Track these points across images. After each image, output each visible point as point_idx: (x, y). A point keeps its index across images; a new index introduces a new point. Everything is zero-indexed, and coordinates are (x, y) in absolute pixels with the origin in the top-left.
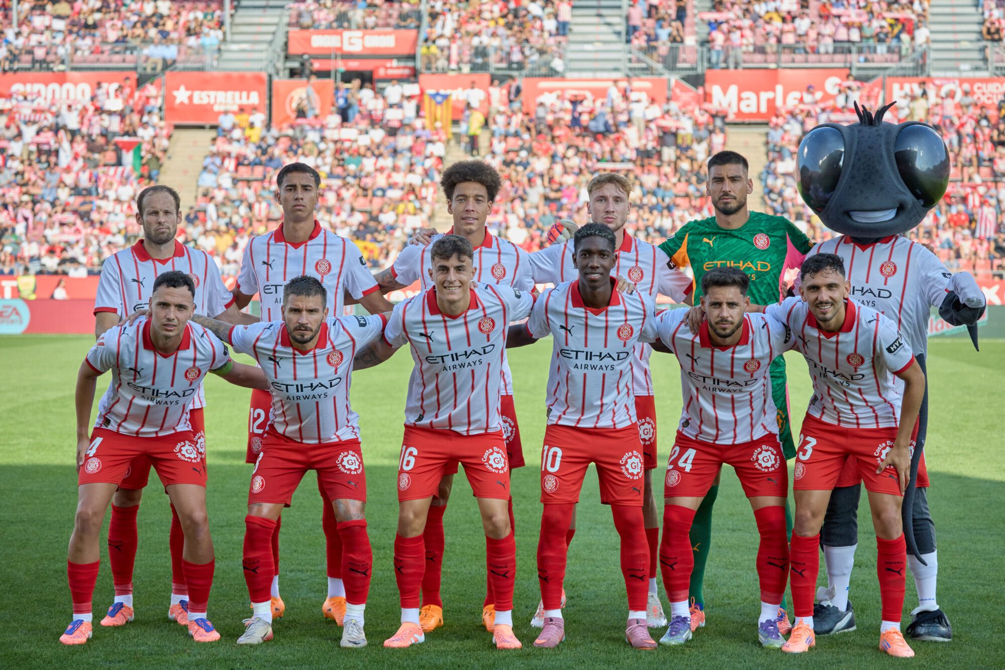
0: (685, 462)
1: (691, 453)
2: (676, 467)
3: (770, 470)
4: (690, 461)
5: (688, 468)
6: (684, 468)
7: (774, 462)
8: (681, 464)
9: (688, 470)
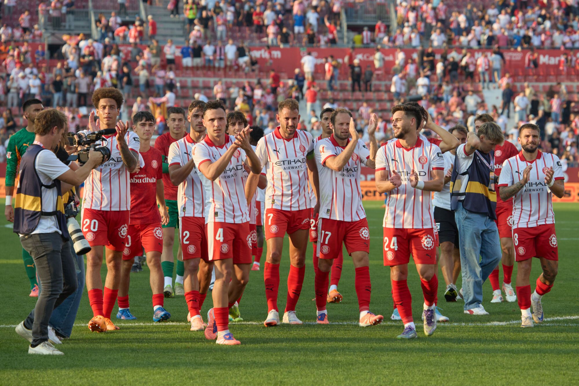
3: (429, 249)
9: (396, 249)
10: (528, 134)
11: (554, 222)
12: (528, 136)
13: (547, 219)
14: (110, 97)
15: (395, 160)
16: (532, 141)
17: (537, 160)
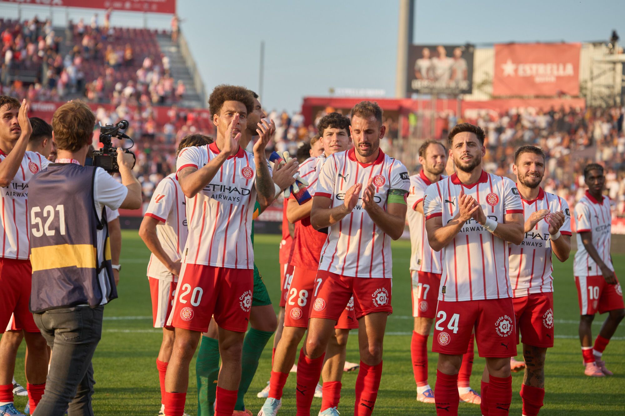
0: (453, 325)
1: (456, 317)
2: (446, 330)
3: (505, 336)
4: (456, 324)
5: (456, 330)
6: (453, 330)
7: (509, 330)
8: (450, 327)
9: (455, 332)
10: (529, 160)
11: (553, 291)
12: (529, 163)
13: (543, 287)
14: (241, 100)
15: (450, 202)
16: (535, 172)
17: (538, 201)
